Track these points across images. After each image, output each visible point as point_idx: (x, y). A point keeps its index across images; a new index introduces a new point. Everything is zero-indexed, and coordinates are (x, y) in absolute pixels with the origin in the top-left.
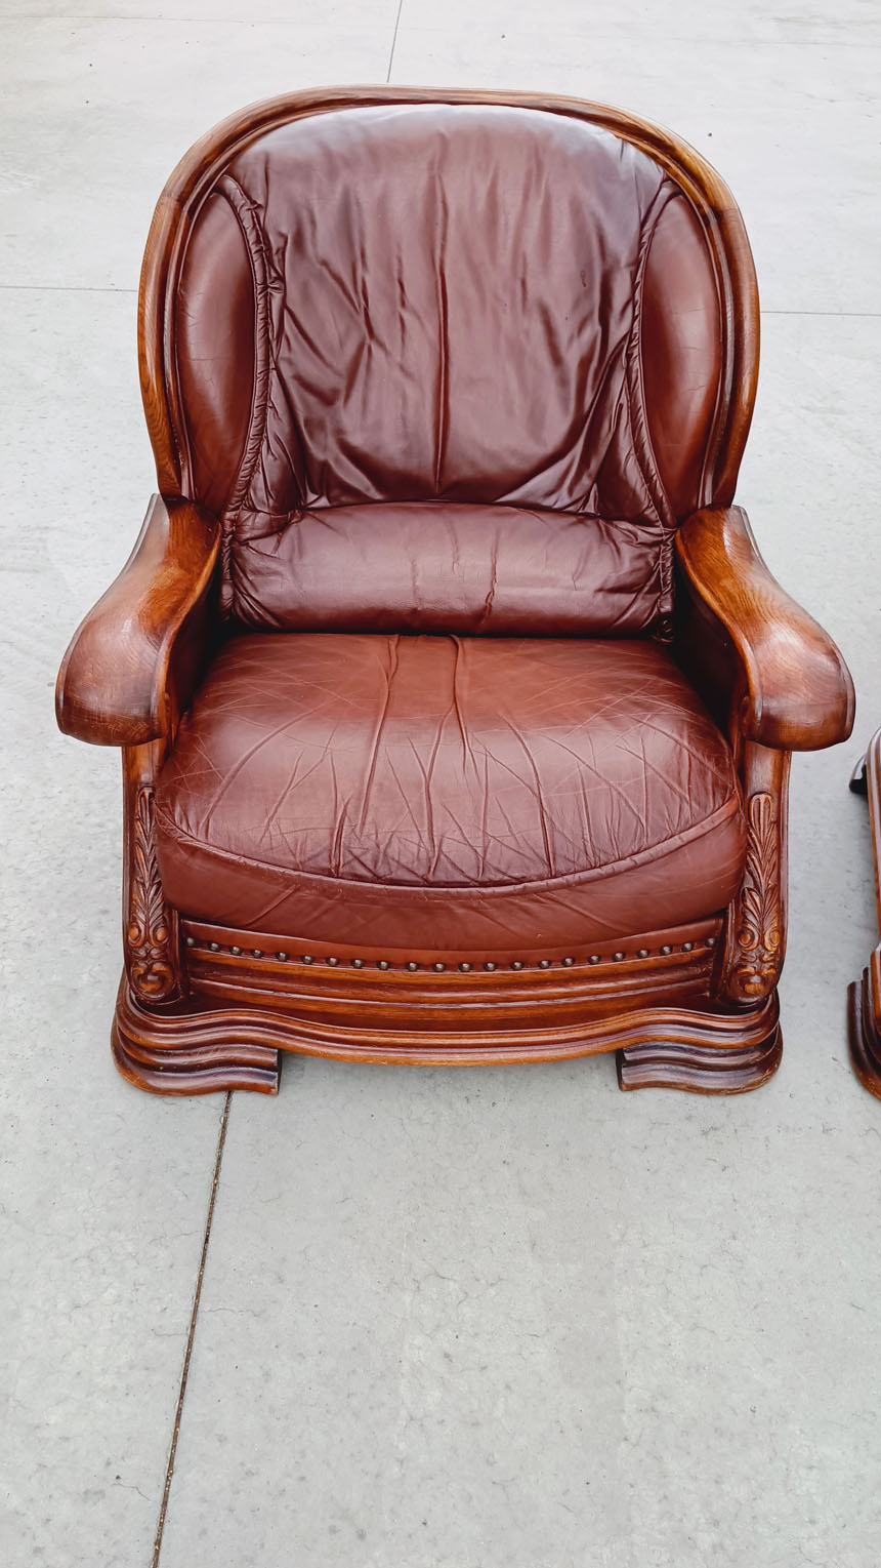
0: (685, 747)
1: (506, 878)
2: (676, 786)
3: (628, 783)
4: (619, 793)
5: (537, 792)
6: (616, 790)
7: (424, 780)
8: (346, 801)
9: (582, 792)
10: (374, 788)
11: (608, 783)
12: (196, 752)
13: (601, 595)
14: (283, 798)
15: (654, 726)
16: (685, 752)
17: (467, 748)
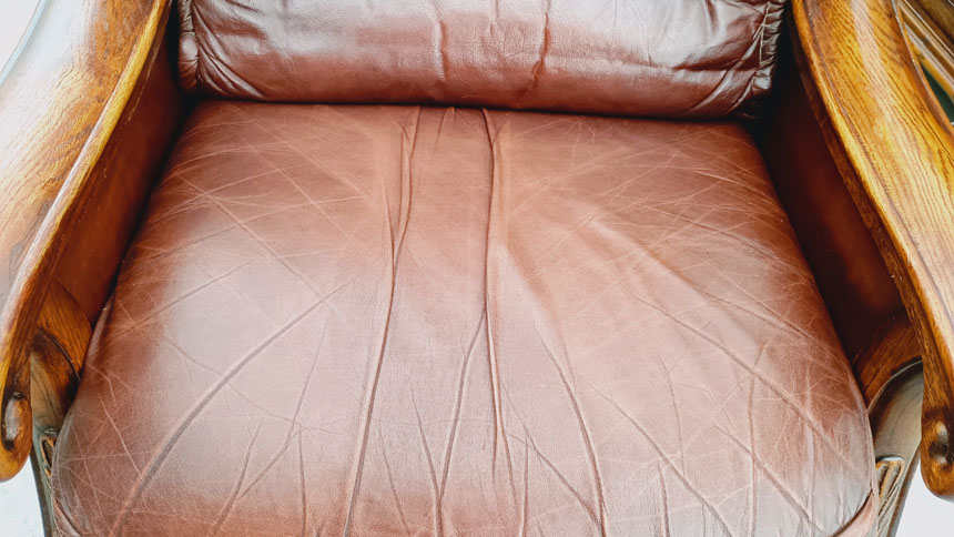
0: (809, 422)
2: (793, 493)
3: (728, 497)
4: (716, 516)
5: (599, 517)
6: (712, 509)
7: (434, 496)
8: (319, 521)
9: (663, 514)
11: (699, 497)
12: (102, 415)
13: (682, 73)
14: (227, 510)
15: (764, 376)
16: (809, 434)
17: (499, 429)
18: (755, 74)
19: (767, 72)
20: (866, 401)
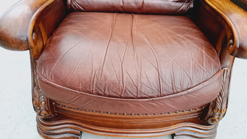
0: (204, 53)
1: (146, 96)
2: (202, 67)
3: (186, 66)
4: (184, 70)
5: (157, 69)
6: (183, 68)
7: (121, 64)
8: (96, 69)
9: (172, 69)
10: (105, 66)
11: (180, 66)
12: (50, 51)
13: (174, 3)
14: (76, 68)
15: (194, 46)
16: (204, 55)
17: (135, 52)
18: (190, 4)
19: (192, 3)
20: (218, 53)
